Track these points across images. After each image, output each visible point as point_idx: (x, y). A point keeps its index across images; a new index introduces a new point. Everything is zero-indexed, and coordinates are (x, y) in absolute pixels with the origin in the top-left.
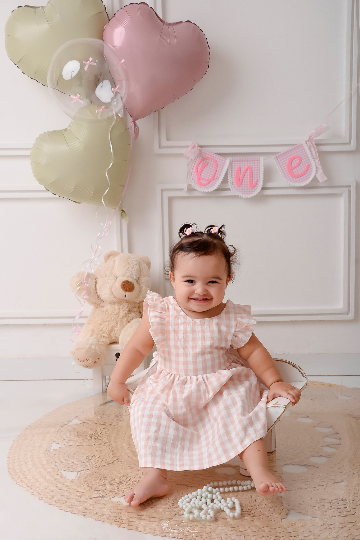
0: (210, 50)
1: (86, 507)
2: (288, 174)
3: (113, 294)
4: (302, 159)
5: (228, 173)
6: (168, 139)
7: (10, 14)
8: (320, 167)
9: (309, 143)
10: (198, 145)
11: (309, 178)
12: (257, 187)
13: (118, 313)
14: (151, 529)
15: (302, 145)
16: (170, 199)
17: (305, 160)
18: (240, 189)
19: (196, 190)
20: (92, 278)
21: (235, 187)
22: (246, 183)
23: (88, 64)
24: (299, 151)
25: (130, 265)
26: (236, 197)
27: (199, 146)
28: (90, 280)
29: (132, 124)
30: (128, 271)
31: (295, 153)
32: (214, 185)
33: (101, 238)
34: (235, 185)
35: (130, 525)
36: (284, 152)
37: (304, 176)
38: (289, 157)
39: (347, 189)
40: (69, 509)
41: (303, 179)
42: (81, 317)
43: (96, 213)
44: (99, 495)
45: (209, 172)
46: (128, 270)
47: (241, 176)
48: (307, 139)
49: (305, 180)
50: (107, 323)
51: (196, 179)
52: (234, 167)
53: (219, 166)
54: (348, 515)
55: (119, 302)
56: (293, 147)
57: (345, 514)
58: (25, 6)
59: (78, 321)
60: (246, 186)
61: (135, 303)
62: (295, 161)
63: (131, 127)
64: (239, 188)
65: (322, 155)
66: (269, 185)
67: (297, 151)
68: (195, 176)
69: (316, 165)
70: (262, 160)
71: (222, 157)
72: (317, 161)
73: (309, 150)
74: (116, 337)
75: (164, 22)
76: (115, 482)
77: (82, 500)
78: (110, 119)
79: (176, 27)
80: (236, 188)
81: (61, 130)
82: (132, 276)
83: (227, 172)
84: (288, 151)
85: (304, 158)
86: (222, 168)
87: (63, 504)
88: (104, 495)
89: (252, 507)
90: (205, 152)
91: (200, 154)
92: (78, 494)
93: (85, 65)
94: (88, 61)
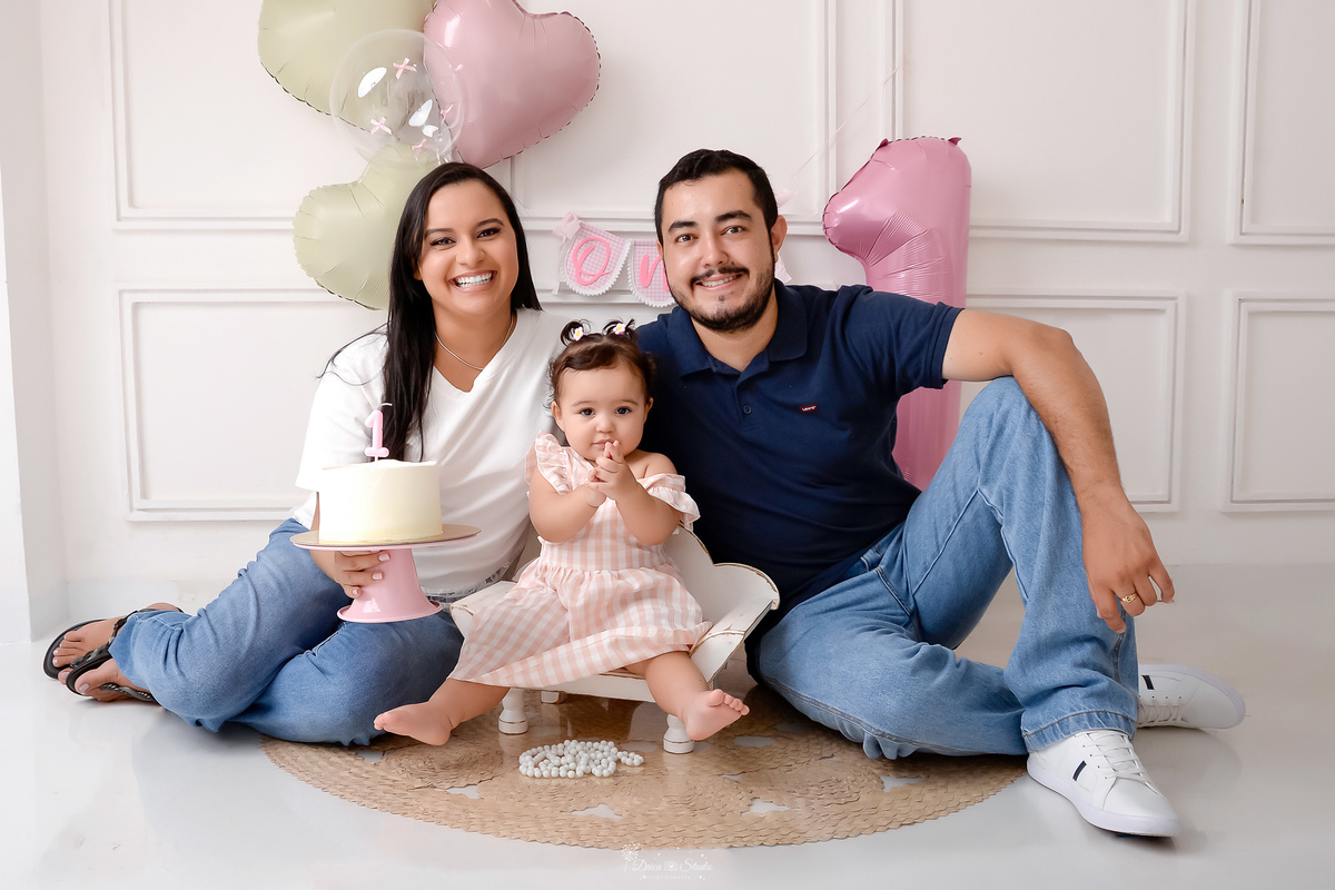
0: (601, 61)
1: (405, 801)
5: (628, 264)
6: (526, 206)
10: (577, 216)
14: (522, 833)
18: (648, 292)
19: (574, 292)
21: (639, 289)
22: (658, 282)
23: (401, 68)
27: (579, 219)
32: (604, 284)
34: (639, 284)
35: (484, 827)
40: (376, 806)
44: (425, 785)
45: (596, 262)
47: (650, 270)
51: (574, 274)
52: (638, 254)
53: (612, 251)
54: (848, 802)
57: (843, 801)
60: (658, 286)
64: (645, 290)
68: (571, 269)
71: (618, 238)
75: (528, 13)
77: (396, 791)
79: (545, 21)
80: (641, 290)
81: (347, 184)
83: (626, 262)
86: (618, 257)
88: (433, 784)
90: (590, 229)
91: (582, 230)
93: (397, 70)
94: (402, 64)
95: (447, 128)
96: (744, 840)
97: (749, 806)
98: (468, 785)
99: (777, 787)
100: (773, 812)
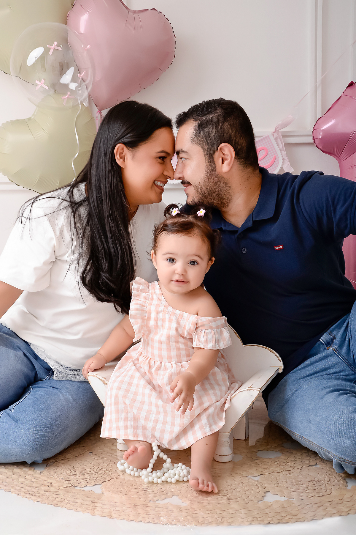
0: (176, 40)
1: (57, 496)
4: (269, 151)
8: (286, 158)
9: (275, 135)
11: (276, 169)
14: (125, 515)
15: (268, 136)
17: (272, 152)
23: (52, 48)
24: (266, 143)
29: (97, 115)
31: (261, 145)
35: (103, 512)
37: (271, 168)
40: (39, 500)
44: (70, 485)
48: (274, 130)
54: (324, 495)
56: (260, 139)
57: (321, 494)
62: (262, 152)
63: (97, 117)
65: (288, 147)
67: (264, 142)
69: (282, 157)
72: (283, 152)
73: (276, 141)
75: (130, 9)
76: (87, 472)
77: (52, 490)
78: (74, 108)
79: (141, 15)
81: (24, 119)
85: (270, 150)
87: (32, 495)
88: (75, 484)
89: (228, 491)
92: (48, 484)
93: (50, 49)
94: (53, 46)
95: (84, 84)
96: (259, 519)
97: (263, 497)
98: (96, 484)
99: (281, 485)
100: (277, 501)
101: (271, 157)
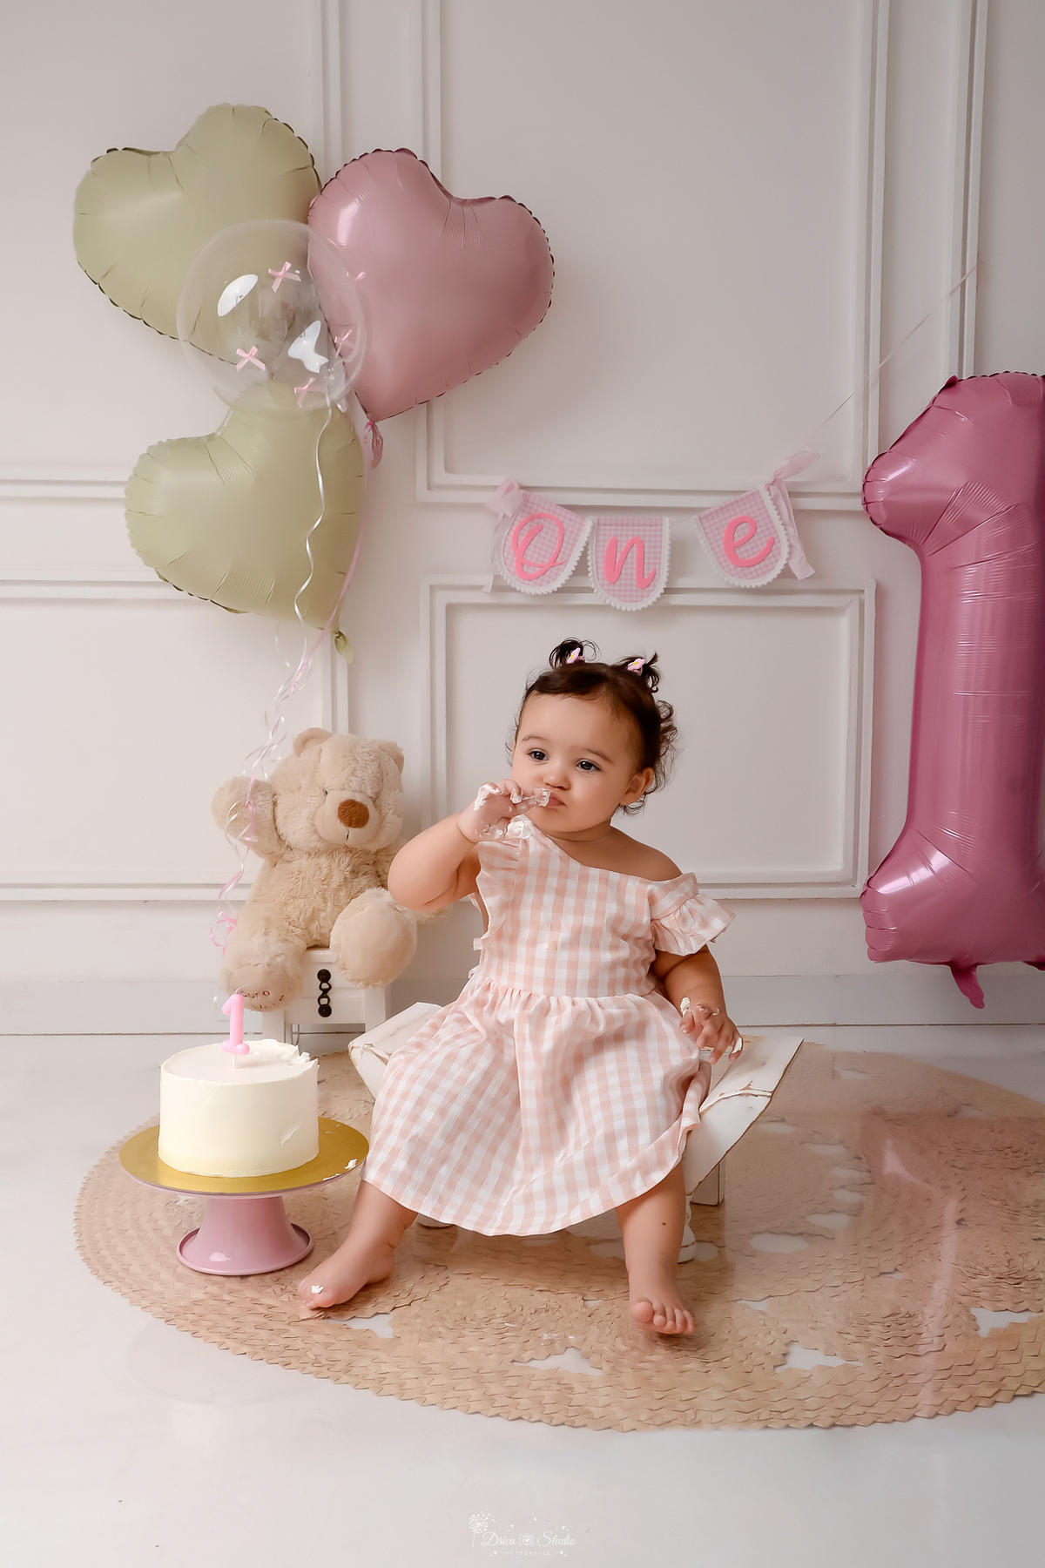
0: (555, 267)
1: (287, 1342)
2: (726, 557)
3: (316, 831)
4: (758, 525)
5: (589, 552)
6: (448, 469)
7: (88, 167)
8: (798, 545)
9: (774, 490)
10: (519, 484)
11: (774, 568)
12: (655, 586)
13: (329, 876)
14: (459, 1397)
15: (758, 492)
16: (451, 609)
17: (764, 528)
18: (614, 590)
19: (514, 590)
20: (267, 794)
21: (602, 585)
22: (629, 577)
23: (279, 276)
24: (751, 507)
25: (357, 762)
26: (605, 608)
27: (522, 487)
28: (260, 798)
29: (367, 430)
30: (353, 778)
31: (741, 512)
32: (555, 579)
33: (288, 696)
34: (603, 579)
35: (403, 1388)
36: (717, 507)
37: (762, 564)
38: (729, 521)
39: (856, 598)
40: (245, 1349)
41: (760, 572)
42: (238, 886)
43: (276, 638)
45: (545, 548)
46: (353, 774)
47: (617, 560)
48: (770, 479)
49: (764, 573)
50: (302, 900)
51: (514, 564)
52: (601, 538)
53: (567, 534)
54: (927, 1352)
55: (331, 850)
56: (738, 498)
57: (921, 1349)
58: (125, 149)
59: (231, 893)
60: (629, 582)
61: (367, 853)
62: (743, 529)
63: (366, 437)
64: (611, 587)
65: (802, 517)
66: (682, 583)
67: (748, 505)
68: (510, 557)
69: (788, 540)
70: (668, 525)
71: (575, 514)
72: (792, 530)
73: (775, 504)
74: (321, 935)
75: (452, 197)
77: (274, 1325)
78: (318, 414)
79: (478, 208)
80: (606, 587)
81: (200, 438)
82: (363, 789)
83: (586, 549)
84: (726, 506)
86: (575, 540)
87: (227, 1336)
90: (537, 502)
91: (525, 503)
92: (262, 1310)
93: (273, 278)
94: (280, 271)
95: (341, 361)
96: (785, 1415)
97: (784, 1355)
98: (377, 1314)
99: (823, 1325)
100: (822, 1368)
101: (764, 540)
